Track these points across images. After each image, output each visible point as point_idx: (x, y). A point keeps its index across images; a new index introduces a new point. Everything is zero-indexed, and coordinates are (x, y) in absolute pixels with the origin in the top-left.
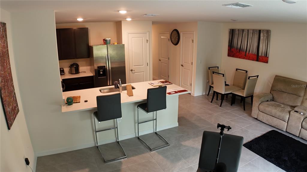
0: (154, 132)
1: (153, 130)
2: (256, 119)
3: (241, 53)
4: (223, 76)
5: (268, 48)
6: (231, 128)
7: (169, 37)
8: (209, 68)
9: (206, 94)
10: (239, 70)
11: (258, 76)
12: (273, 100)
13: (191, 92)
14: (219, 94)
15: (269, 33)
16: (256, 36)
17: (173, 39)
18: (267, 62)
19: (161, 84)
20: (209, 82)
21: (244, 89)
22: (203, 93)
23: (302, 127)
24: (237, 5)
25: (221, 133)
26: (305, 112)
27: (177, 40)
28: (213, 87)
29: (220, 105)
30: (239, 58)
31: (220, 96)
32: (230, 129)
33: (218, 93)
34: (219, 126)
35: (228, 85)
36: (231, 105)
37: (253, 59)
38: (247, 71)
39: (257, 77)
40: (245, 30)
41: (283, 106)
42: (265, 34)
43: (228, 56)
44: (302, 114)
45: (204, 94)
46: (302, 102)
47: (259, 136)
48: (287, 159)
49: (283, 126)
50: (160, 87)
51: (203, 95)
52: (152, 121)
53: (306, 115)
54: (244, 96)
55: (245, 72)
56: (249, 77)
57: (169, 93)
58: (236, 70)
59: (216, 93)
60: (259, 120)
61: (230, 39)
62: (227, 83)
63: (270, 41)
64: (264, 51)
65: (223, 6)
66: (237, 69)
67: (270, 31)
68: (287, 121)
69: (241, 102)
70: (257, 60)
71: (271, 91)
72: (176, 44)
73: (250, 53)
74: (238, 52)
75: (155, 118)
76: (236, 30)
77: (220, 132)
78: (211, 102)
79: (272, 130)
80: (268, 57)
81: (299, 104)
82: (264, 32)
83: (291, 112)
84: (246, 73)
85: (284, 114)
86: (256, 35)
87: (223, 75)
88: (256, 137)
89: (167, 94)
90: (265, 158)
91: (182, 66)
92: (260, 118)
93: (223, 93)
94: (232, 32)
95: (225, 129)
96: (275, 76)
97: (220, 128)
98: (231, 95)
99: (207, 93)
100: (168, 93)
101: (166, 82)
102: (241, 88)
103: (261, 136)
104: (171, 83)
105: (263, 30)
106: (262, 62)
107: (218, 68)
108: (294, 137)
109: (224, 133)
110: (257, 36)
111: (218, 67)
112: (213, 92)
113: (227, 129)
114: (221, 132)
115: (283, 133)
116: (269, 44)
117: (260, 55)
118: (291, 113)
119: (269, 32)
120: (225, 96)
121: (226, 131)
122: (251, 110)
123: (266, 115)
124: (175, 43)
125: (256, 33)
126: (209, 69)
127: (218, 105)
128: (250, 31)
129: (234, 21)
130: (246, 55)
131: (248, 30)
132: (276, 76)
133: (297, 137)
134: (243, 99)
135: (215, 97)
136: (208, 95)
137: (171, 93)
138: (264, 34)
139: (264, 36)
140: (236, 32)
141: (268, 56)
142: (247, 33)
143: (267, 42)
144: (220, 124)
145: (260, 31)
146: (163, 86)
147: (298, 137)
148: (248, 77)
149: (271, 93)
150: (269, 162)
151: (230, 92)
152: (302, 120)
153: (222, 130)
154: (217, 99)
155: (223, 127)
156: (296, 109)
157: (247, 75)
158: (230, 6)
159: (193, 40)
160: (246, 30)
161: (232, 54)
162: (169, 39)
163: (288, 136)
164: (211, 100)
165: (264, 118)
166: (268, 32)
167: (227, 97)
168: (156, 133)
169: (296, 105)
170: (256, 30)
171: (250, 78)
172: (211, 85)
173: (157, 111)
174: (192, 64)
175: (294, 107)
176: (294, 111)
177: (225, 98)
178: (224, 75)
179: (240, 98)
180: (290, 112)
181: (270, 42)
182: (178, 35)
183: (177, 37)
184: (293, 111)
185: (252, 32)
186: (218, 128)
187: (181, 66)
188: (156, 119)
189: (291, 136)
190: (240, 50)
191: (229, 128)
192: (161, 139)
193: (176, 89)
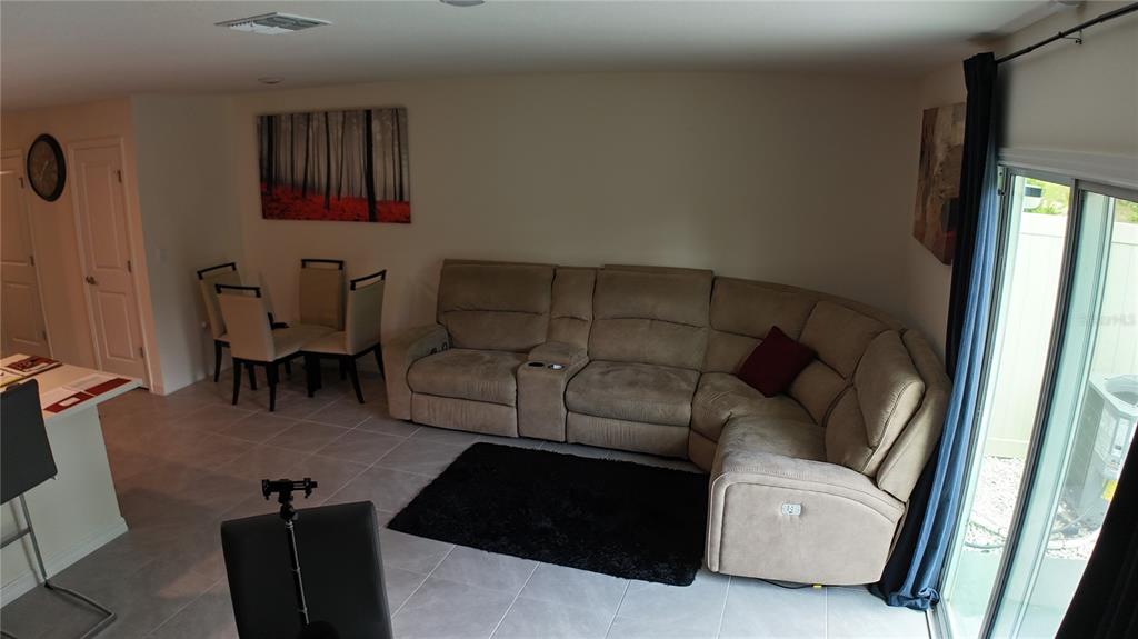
0: (39, 585)
1: (33, 579)
2: (410, 422)
3: (311, 200)
4: (258, 295)
5: (405, 169)
6: (315, 485)
7: (22, 172)
8: (200, 273)
9: (207, 375)
10: (312, 265)
11: (383, 274)
12: (451, 343)
13: (148, 380)
14: (256, 367)
15: (402, 119)
16: (358, 133)
17: (38, 179)
18: (407, 220)
19: (13, 376)
20: (208, 326)
21: (343, 328)
22: (195, 377)
23: (568, 410)
24: (271, 20)
25: (286, 512)
26: (567, 359)
27: (55, 177)
28: (227, 345)
29: (268, 405)
30: (308, 219)
31: (261, 373)
32: (313, 489)
33: (250, 364)
34: (269, 487)
35: (282, 325)
36: (311, 395)
37: (358, 215)
38: (341, 264)
39: (383, 278)
40: (315, 116)
41: (487, 356)
42: (389, 123)
43: (265, 216)
44: (555, 367)
45: (201, 377)
46: (550, 331)
47: (434, 477)
48: (550, 525)
49: (504, 423)
50: (13, 388)
51: (196, 384)
52: (19, 540)
53: (571, 369)
54: (350, 352)
55: (337, 266)
56: (353, 282)
57: (56, 408)
58: (304, 266)
59: (243, 364)
60: (421, 425)
61: (265, 152)
62: (278, 320)
63: (407, 145)
64: (390, 182)
65: (220, 27)
66: (304, 262)
67: (404, 110)
68: (514, 404)
69: (343, 378)
70: (373, 218)
71: (437, 315)
72: (54, 195)
73: (342, 195)
74: (296, 198)
75: (24, 526)
76: (283, 118)
77: (279, 510)
78: (235, 402)
79: (474, 445)
80: (408, 204)
81: (540, 339)
82: (384, 118)
83: (521, 368)
84: (341, 268)
85: (496, 383)
86: (355, 127)
87: (257, 289)
88: (426, 484)
89: (44, 413)
90: (475, 546)
91: (91, 281)
92: (423, 415)
93: (271, 360)
94: (269, 126)
95: (293, 493)
96: (442, 264)
97: (275, 495)
98: (301, 360)
99: (212, 372)
100: (47, 409)
101: (34, 361)
102: (331, 326)
103: (442, 476)
104: (53, 364)
105: (380, 110)
106: (390, 222)
107: (234, 269)
108: (550, 449)
109: (296, 508)
110: (361, 132)
111: (233, 265)
112: (232, 364)
113: (304, 491)
114: (282, 508)
115: (510, 444)
116: (404, 157)
117: (378, 197)
118: (522, 372)
119: (400, 112)
120: (282, 367)
121: (299, 501)
122: (385, 396)
123: (438, 402)
124: (48, 192)
125: (355, 121)
126: (201, 278)
127: (262, 406)
128: (332, 118)
129: (270, 84)
130: (327, 206)
131: (326, 114)
132: (447, 262)
133: (560, 446)
134: (346, 365)
135: (245, 380)
136: (216, 380)
137: (62, 404)
138: (382, 124)
139: (383, 132)
140: (283, 125)
141: (406, 199)
142: (324, 126)
143: (396, 149)
144: (271, 480)
145: (368, 113)
146: (21, 382)
147: (566, 442)
148: (350, 284)
149: (439, 323)
150: (493, 555)
151: (297, 350)
152: (563, 384)
153: (285, 499)
154: (254, 387)
155: (284, 489)
156: (534, 356)
157: (344, 277)
158: (247, 27)
159: (119, 173)
160: (318, 113)
161: (276, 208)
162: (21, 179)
163: (532, 450)
164: (230, 396)
165: (434, 411)
166: (397, 115)
167: (288, 371)
168: (47, 585)
169: (531, 343)
170: (356, 111)
171: (358, 285)
172: (220, 339)
173: (25, 494)
174: (130, 270)
175: (527, 351)
176: (531, 365)
177: (282, 375)
178: (261, 291)
179: (336, 363)
180: (515, 371)
181: (407, 149)
182: (57, 156)
183: (55, 168)
184: (526, 365)
185: (340, 118)
186: (267, 499)
187: (87, 285)
188: (30, 530)
189: (539, 447)
190: (305, 190)
191: (309, 486)
192: (76, 604)
193: (80, 384)
